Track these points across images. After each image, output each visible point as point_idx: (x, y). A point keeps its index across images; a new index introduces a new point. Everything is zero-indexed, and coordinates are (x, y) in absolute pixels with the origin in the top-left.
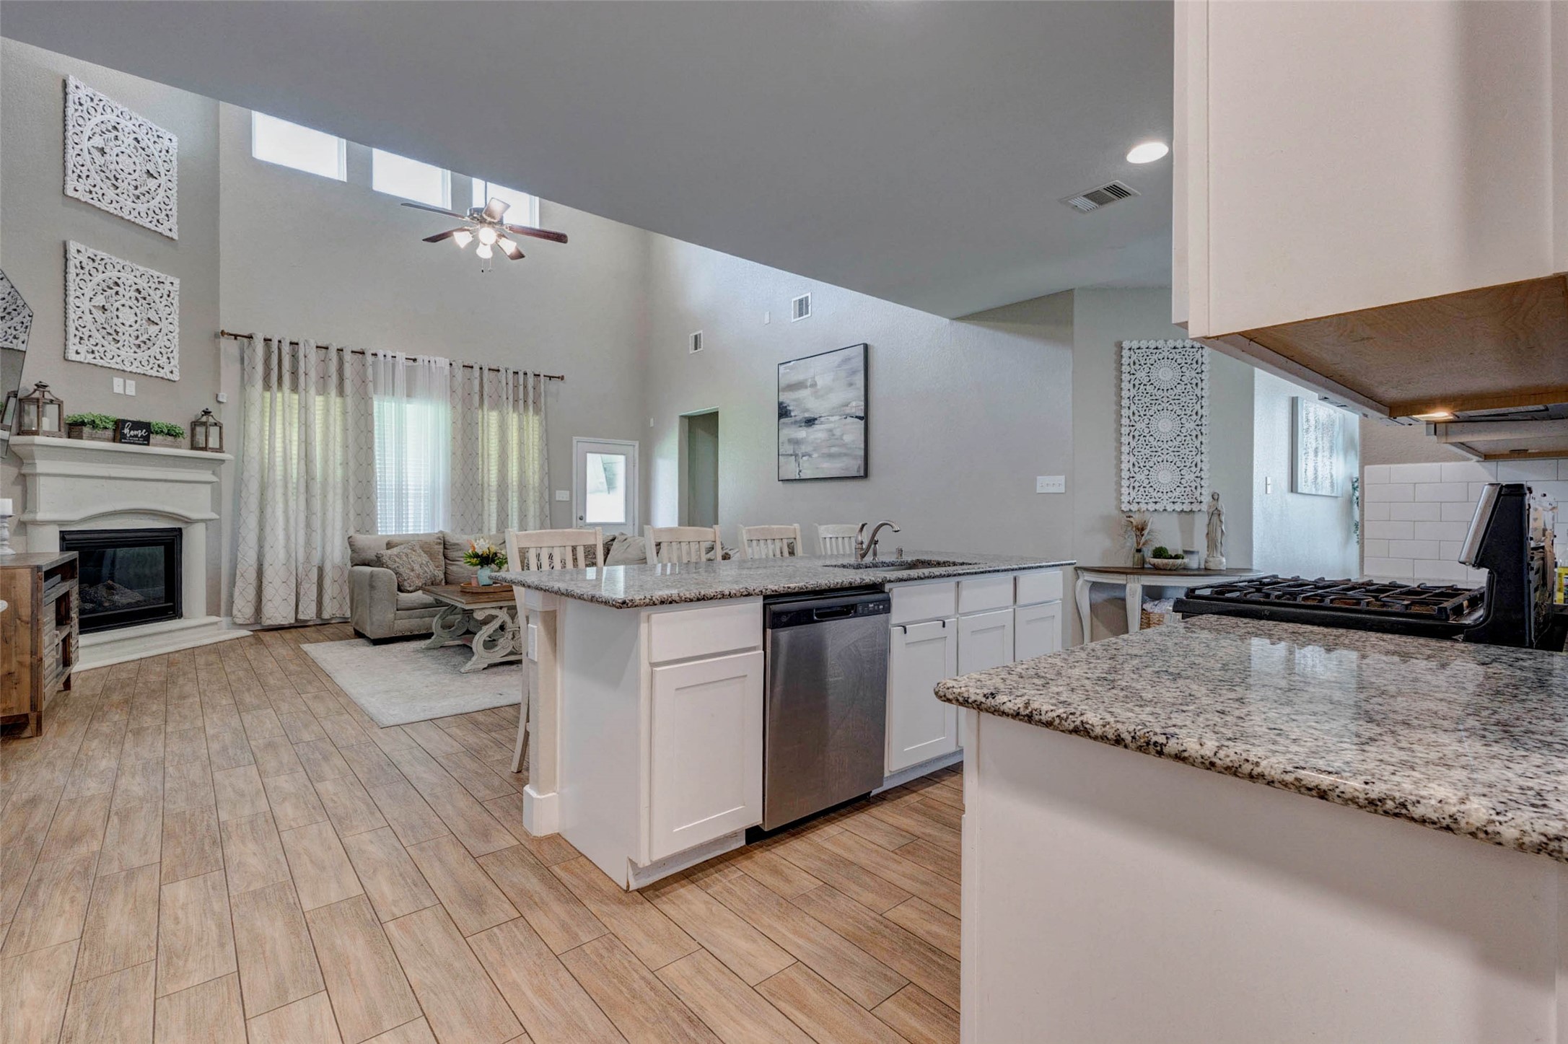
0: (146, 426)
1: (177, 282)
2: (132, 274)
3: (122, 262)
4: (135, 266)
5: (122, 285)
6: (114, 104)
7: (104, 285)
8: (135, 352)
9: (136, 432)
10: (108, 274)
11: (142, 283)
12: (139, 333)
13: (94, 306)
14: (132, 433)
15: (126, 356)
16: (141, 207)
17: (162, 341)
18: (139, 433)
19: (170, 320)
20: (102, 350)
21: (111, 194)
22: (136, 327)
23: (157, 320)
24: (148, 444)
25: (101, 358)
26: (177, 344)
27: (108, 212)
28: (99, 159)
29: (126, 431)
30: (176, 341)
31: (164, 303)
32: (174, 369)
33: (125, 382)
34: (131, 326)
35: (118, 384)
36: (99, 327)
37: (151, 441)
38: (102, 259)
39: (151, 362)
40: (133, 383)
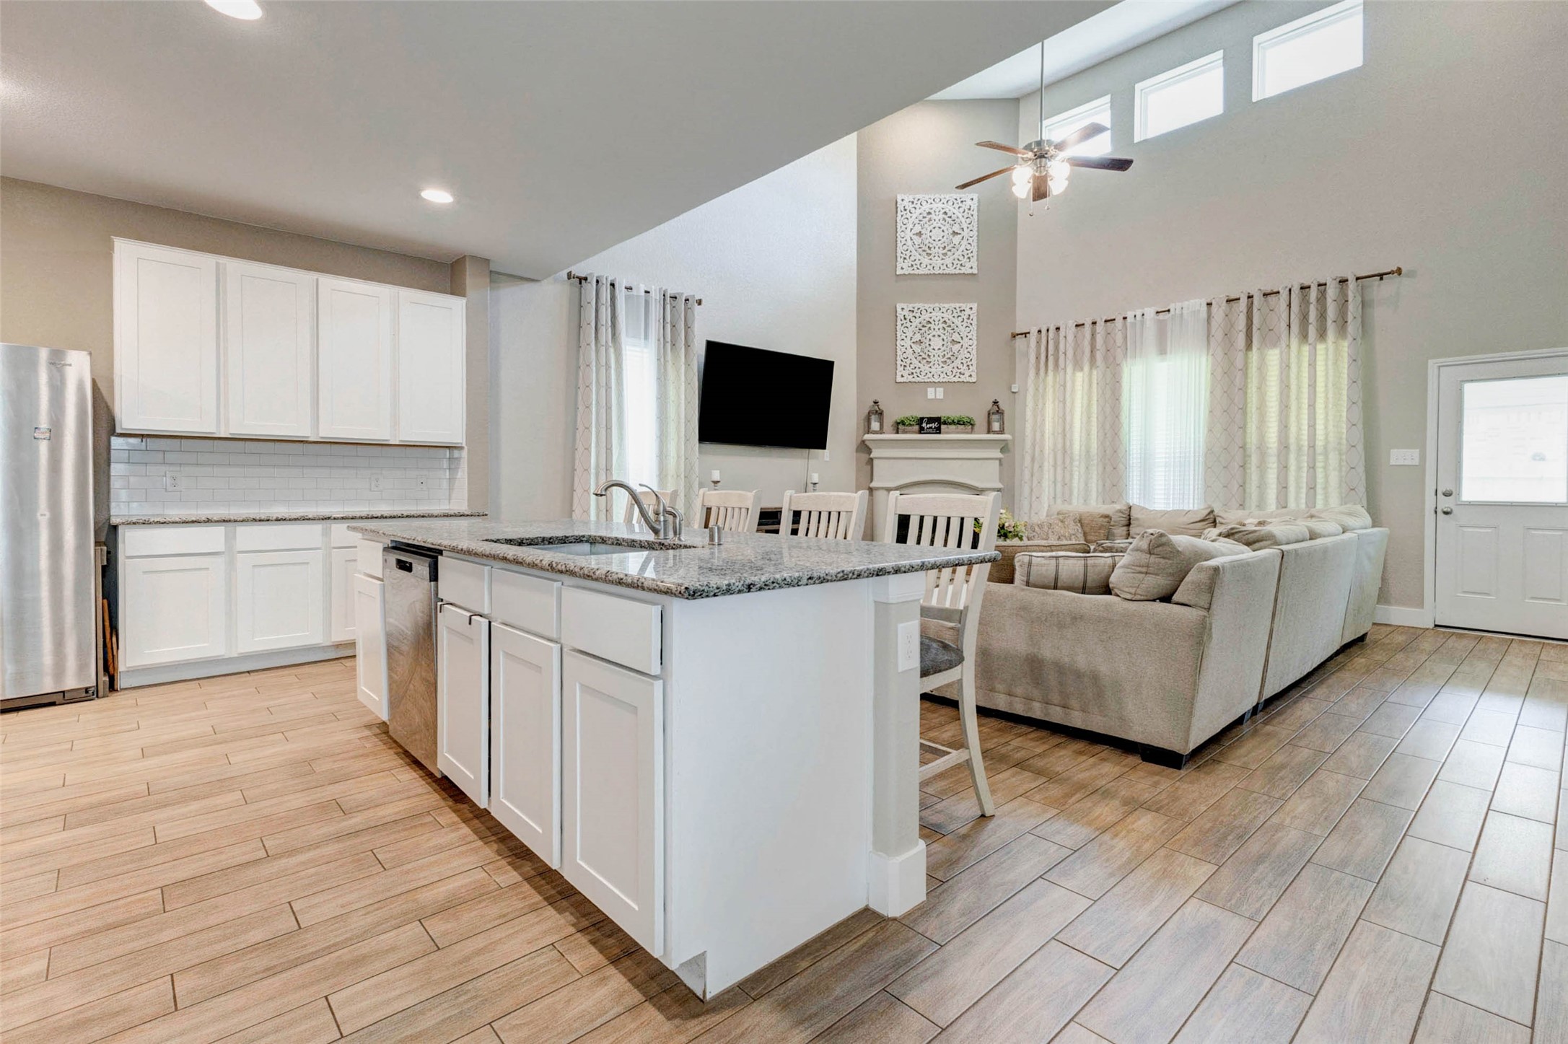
0: (937, 420)
1: (975, 306)
2: (938, 312)
3: (932, 306)
4: (942, 305)
5: (933, 322)
6: (927, 197)
7: (920, 326)
8: (943, 367)
9: (931, 425)
10: (923, 317)
11: (947, 316)
12: (945, 353)
13: (914, 343)
14: (928, 426)
15: (937, 372)
16: (948, 261)
17: (964, 353)
18: (933, 425)
19: (969, 337)
20: (918, 371)
21: (926, 261)
22: (943, 349)
23: (960, 340)
24: (940, 433)
25: (918, 376)
26: (975, 354)
27: (924, 274)
28: (917, 240)
29: (924, 425)
30: (974, 352)
31: (965, 324)
32: (972, 374)
33: (935, 390)
34: (939, 349)
35: (931, 393)
36: (916, 355)
37: (942, 430)
38: (919, 309)
39: (954, 371)
40: (942, 389)
